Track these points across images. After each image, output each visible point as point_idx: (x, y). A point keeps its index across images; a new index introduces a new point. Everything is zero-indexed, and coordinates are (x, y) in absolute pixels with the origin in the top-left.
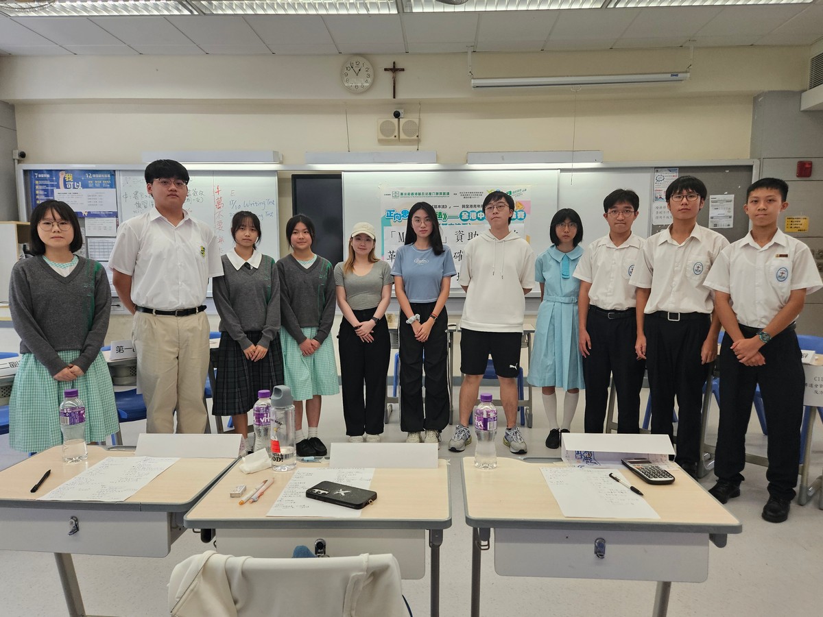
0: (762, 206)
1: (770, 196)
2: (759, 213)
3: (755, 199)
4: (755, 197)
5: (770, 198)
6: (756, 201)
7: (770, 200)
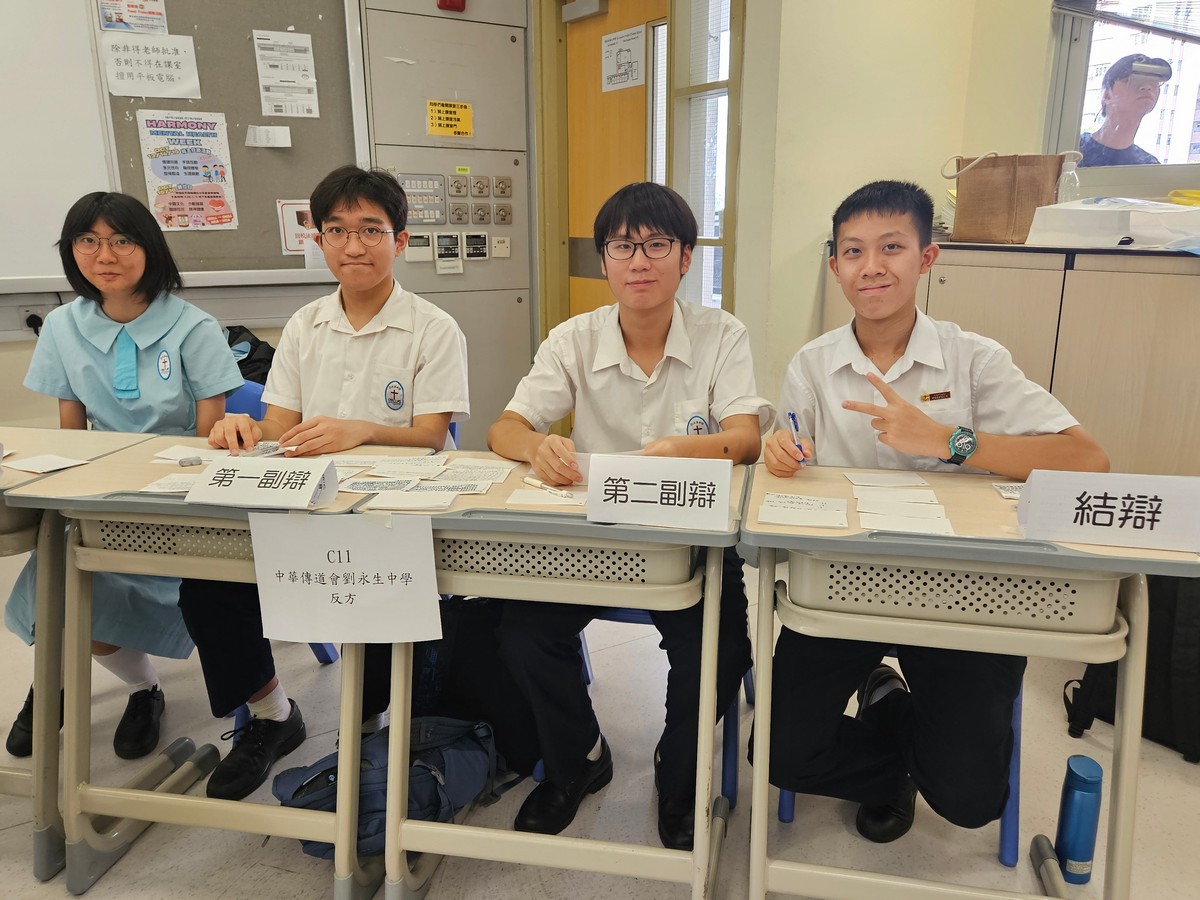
0: (871, 263)
1: (889, 235)
2: (868, 283)
3: (853, 245)
4: (853, 239)
5: (891, 241)
6: (856, 251)
7: (891, 247)
